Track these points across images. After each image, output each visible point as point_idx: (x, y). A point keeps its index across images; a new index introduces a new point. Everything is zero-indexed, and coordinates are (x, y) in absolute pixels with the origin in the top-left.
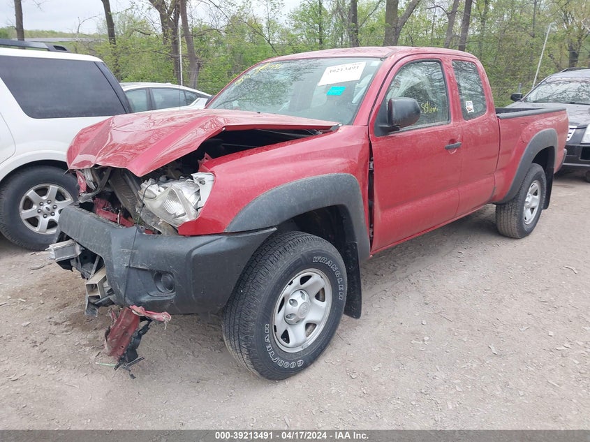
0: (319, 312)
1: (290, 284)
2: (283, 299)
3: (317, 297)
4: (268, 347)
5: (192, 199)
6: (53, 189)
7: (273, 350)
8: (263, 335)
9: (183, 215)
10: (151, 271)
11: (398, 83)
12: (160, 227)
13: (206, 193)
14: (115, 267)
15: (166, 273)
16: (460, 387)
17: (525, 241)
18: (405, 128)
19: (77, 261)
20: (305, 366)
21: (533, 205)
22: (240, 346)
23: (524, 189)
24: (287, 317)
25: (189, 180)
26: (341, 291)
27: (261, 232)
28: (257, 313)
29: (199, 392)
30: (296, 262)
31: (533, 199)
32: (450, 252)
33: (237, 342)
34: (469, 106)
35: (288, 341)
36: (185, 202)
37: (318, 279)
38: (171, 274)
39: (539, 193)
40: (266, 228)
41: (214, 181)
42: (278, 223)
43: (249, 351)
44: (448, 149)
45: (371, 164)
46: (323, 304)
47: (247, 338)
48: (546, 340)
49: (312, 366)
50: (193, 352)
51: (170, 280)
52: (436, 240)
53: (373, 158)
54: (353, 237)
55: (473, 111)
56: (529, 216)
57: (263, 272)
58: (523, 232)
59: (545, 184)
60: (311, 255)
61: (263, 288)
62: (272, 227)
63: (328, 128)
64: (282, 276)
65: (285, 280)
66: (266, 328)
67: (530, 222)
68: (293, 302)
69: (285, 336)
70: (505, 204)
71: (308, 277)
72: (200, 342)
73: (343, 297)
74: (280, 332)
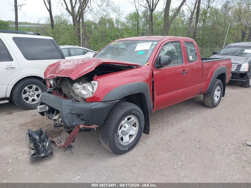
0: (134, 131)
1: (124, 120)
2: (121, 125)
3: (133, 126)
4: (116, 142)
5: (91, 90)
6: (34, 86)
7: (118, 143)
8: (114, 137)
9: (87, 95)
10: (76, 114)
11: (163, 50)
12: (79, 99)
13: (96, 88)
14: (64, 113)
15: (82, 115)
16: (184, 158)
17: (215, 109)
18: (166, 66)
19: (47, 112)
20: (129, 150)
21: (218, 95)
22: (106, 141)
23: (213, 89)
24: (123, 132)
25: (90, 83)
26: (142, 124)
27: (114, 101)
28: (112, 130)
29: (91, 158)
30: (126, 113)
31: (218, 93)
32: (185, 113)
33: (105, 140)
34: (191, 58)
35: (123, 141)
36: (88, 90)
37: (133, 119)
38: (83, 115)
39: (220, 90)
40: (116, 100)
41: (98, 84)
42: (120, 98)
43: (109, 143)
44: (182, 74)
45: (153, 79)
46: (136, 128)
47: (108, 138)
48: (217, 144)
49: (131, 150)
50: (88, 146)
51: (83, 117)
52: (180, 108)
53: (154, 77)
54: (146, 105)
55: (192, 60)
56: (216, 99)
57: (114, 115)
58: (214, 106)
59: (222, 87)
60: (131, 110)
61: (114, 121)
62: (118, 100)
63: (138, 65)
64: (121, 117)
65: (122, 118)
66: (115, 135)
67: (216, 102)
68: (125, 127)
69: (122, 139)
70: (206, 94)
71: (130, 118)
72: (91, 142)
73: (143, 126)
74: (120, 137)
